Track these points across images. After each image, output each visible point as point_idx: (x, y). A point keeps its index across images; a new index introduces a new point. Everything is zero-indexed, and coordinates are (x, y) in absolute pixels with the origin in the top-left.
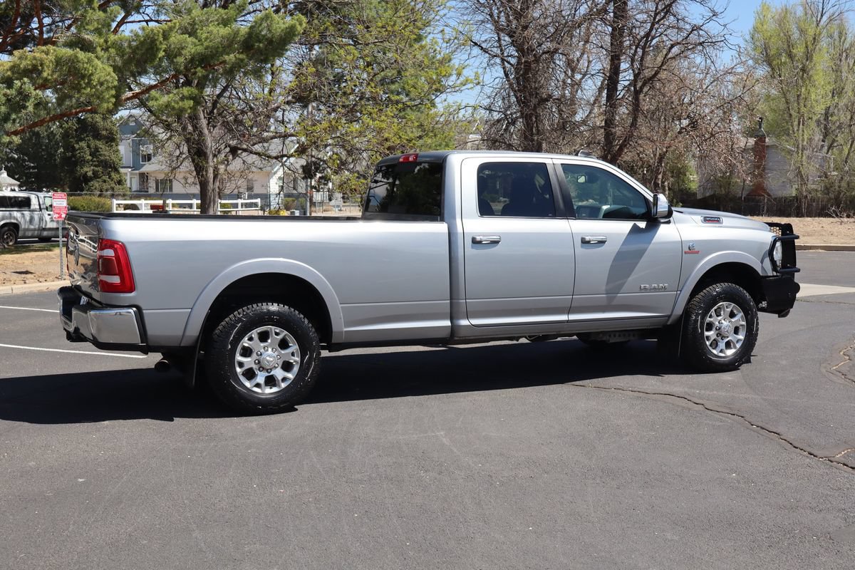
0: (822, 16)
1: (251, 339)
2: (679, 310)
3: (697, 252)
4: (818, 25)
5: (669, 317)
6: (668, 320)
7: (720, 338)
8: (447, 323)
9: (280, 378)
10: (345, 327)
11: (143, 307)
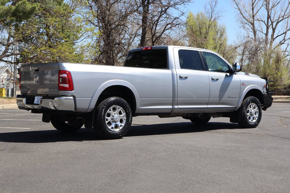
0: (211, 18)
1: (110, 110)
2: (239, 105)
3: (245, 85)
4: (210, 21)
5: (236, 108)
6: (236, 109)
7: (251, 116)
8: (171, 107)
9: (119, 125)
10: (141, 107)
11: (76, 96)
